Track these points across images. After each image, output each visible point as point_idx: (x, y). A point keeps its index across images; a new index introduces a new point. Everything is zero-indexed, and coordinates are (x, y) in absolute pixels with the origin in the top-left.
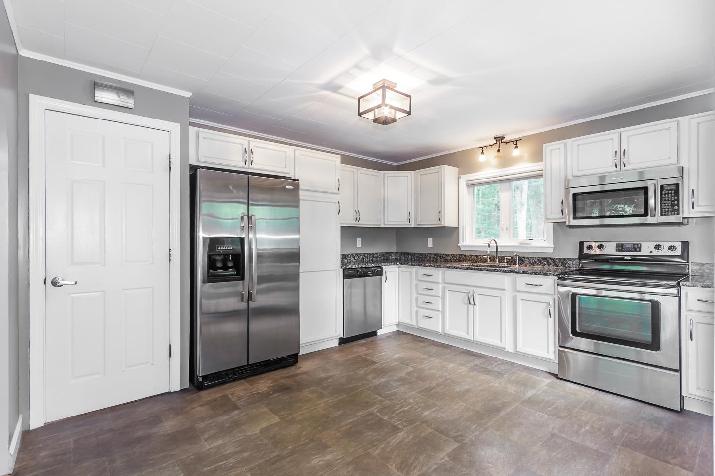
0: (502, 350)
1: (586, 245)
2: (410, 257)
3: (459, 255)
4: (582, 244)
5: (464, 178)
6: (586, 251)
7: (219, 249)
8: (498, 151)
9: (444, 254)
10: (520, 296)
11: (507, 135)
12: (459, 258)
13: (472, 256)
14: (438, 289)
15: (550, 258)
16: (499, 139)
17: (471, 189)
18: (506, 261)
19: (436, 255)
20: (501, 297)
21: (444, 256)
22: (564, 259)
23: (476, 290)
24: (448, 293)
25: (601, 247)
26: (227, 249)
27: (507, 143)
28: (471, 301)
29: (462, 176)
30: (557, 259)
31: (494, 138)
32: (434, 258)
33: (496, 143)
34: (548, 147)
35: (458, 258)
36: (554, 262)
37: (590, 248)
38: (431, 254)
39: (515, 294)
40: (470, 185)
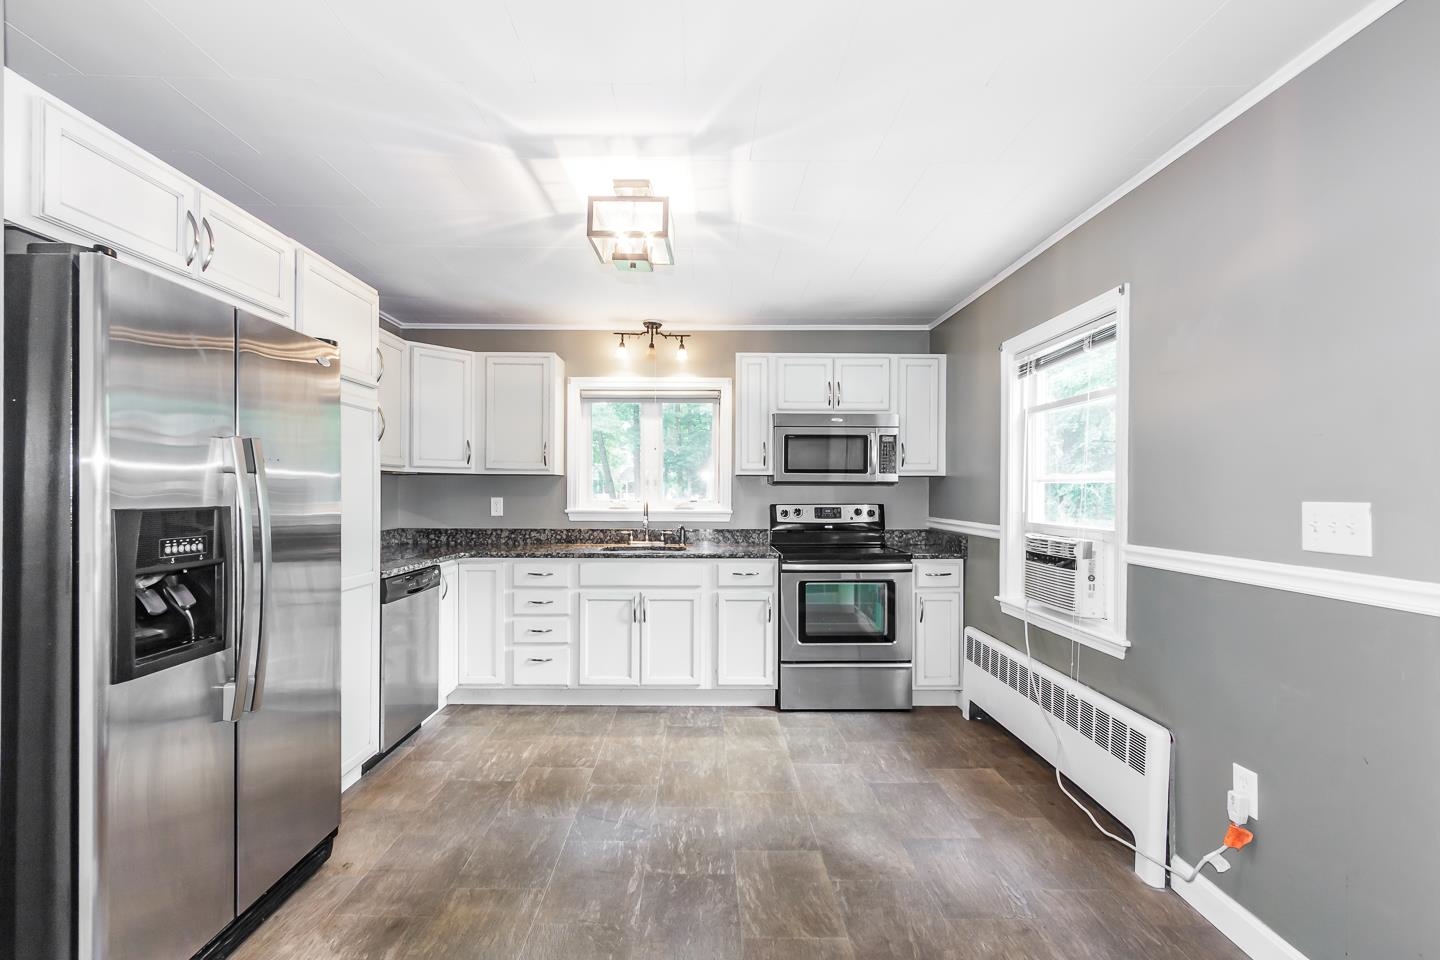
0: (691, 690)
1: (779, 509)
2: (443, 538)
3: (568, 531)
4: (773, 508)
5: (577, 384)
6: (780, 518)
7: (168, 550)
8: (652, 346)
9: (532, 530)
10: (724, 594)
11: (665, 321)
12: (567, 536)
13: (593, 531)
14: (564, 602)
15: (728, 531)
16: (653, 326)
17: (586, 405)
18: (662, 538)
19: (513, 531)
20: (692, 601)
21: (533, 534)
22: (747, 531)
23: (645, 592)
24: (586, 606)
25: (798, 512)
26: (188, 548)
27: (666, 336)
28: (638, 616)
29: (573, 380)
30: (737, 531)
31: (645, 324)
32: (509, 538)
33: (648, 332)
34: (745, 361)
35: (564, 537)
36: (733, 536)
37: (785, 513)
38: (501, 530)
39: (715, 592)
40: (587, 399)
